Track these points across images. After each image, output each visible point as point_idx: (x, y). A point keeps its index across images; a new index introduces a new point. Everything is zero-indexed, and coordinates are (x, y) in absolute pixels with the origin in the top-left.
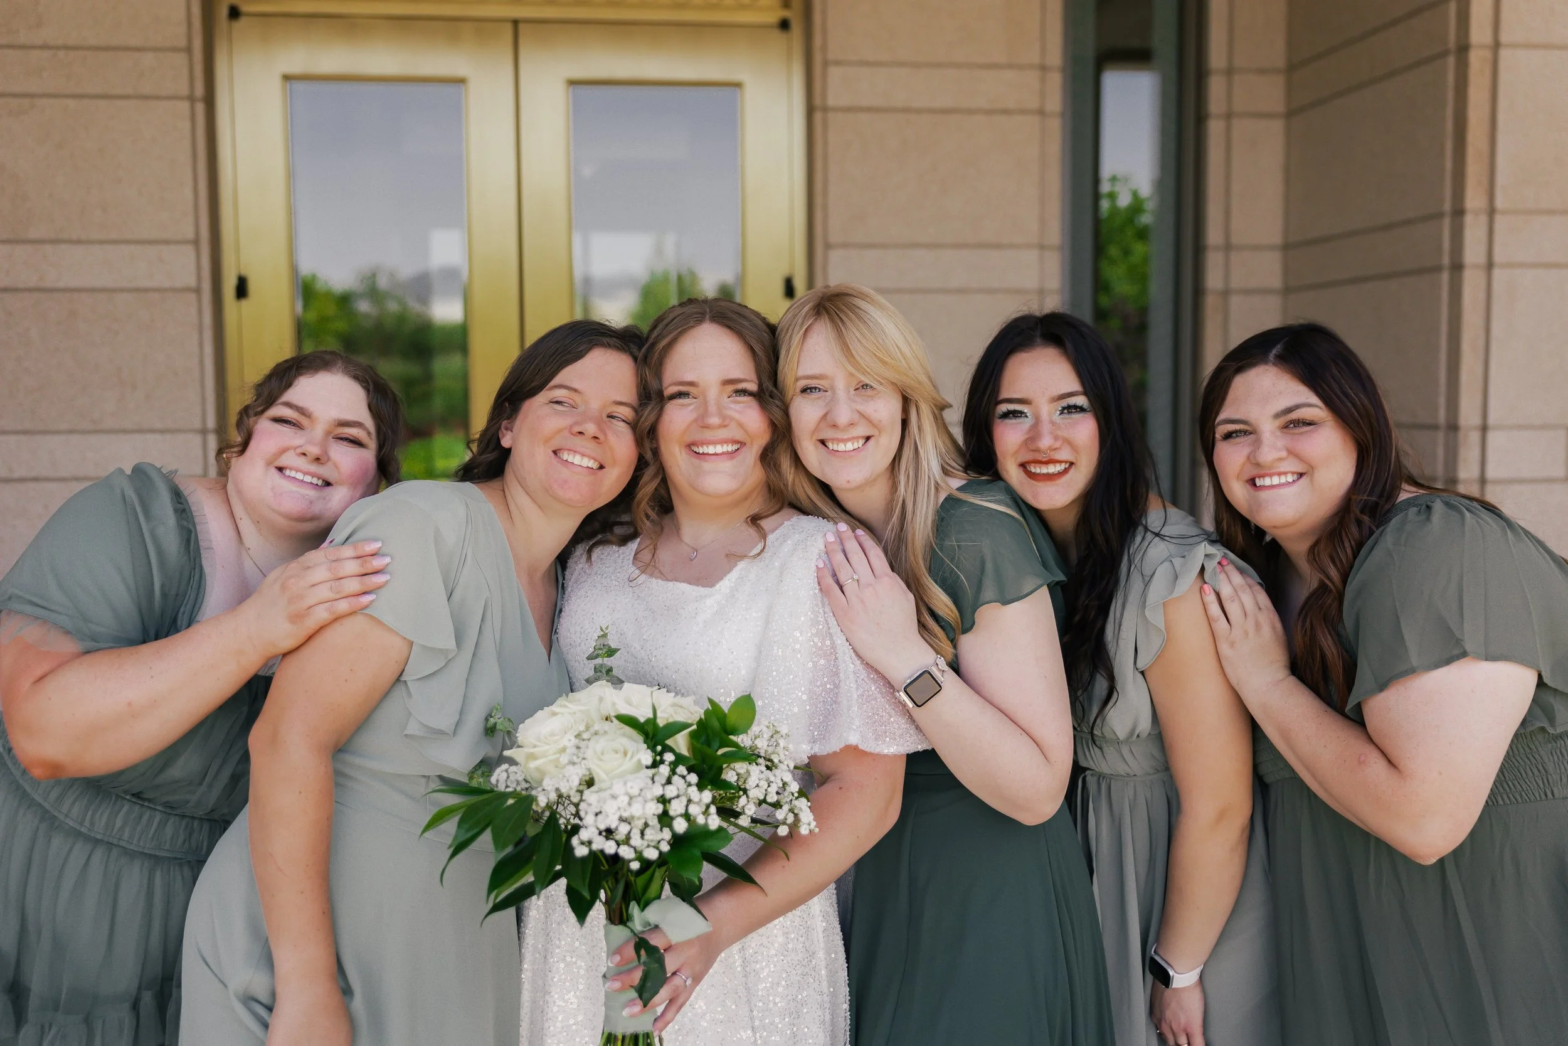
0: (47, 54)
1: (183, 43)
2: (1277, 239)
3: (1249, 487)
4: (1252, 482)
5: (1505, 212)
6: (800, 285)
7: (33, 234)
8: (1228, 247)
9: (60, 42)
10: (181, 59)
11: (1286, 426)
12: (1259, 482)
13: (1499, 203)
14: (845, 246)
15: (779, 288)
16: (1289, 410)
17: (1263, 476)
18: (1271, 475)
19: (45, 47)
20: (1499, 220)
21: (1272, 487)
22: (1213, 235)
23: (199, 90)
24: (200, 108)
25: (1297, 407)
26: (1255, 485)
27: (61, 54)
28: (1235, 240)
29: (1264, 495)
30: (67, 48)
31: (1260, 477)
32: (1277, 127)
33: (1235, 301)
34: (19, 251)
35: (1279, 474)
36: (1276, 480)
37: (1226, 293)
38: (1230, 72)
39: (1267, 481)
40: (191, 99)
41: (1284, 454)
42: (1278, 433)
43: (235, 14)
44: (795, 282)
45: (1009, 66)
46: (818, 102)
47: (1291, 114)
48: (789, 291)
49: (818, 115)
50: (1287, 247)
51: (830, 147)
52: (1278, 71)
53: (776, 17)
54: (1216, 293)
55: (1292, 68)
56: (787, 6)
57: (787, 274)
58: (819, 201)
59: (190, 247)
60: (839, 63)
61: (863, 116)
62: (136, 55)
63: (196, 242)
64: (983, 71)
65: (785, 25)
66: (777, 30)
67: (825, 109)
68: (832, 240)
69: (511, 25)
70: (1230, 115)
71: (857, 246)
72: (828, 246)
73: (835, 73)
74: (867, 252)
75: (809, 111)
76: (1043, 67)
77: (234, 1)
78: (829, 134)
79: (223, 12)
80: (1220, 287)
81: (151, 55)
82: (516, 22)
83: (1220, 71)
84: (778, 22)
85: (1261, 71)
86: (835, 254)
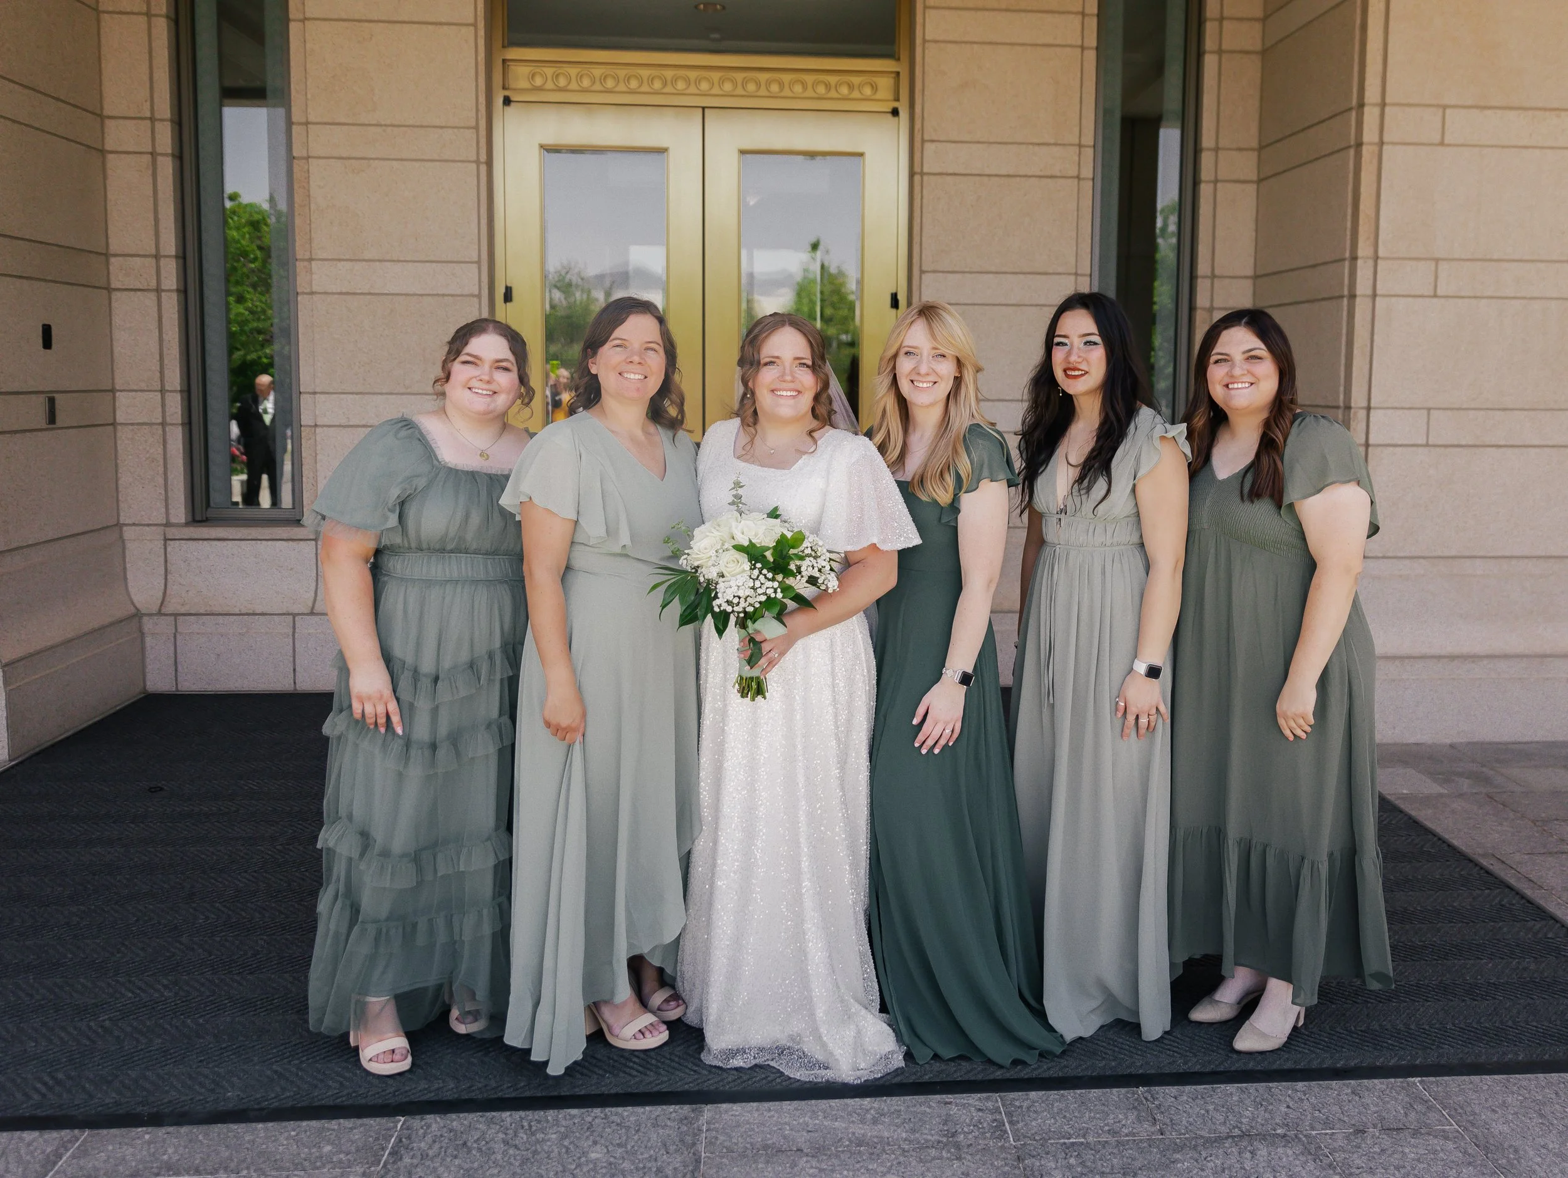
0: (379, 130)
1: (473, 124)
2: (1250, 272)
6: (902, 298)
7: (367, 256)
8: (1213, 276)
9: (388, 122)
10: (471, 134)
11: (1247, 359)
12: (1231, 386)
14: (935, 272)
15: (888, 299)
16: (1250, 351)
19: (378, 125)
22: (1203, 268)
23: (483, 157)
24: (483, 168)
25: (1254, 349)
26: (1228, 387)
27: (389, 130)
28: (1217, 272)
30: (393, 126)
31: (1231, 383)
32: (1252, 188)
34: (358, 266)
38: (1217, 149)
40: (478, 162)
41: (1245, 372)
43: (507, 101)
44: (899, 297)
45: (1056, 144)
46: (917, 169)
47: (1260, 181)
48: (895, 303)
49: (917, 178)
50: (1256, 277)
51: (925, 201)
52: (1252, 149)
53: (889, 107)
54: (1204, 309)
55: (1261, 148)
56: (897, 99)
57: (894, 291)
58: (916, 239)
59: (475, 266)
60: (933, 141)
61: (949, 179)
62: (440, 131)
63: (479, 262)
64: (1036, 148)
65: (895, 112)
66: (890, 116)
67: (922, 174)
68: (924, 268)
69: (700, 110)
70: (1216, 181)
71: (943, 272)
72: (922, 272)
73: (930, 148)
74: (951, 276)
75: (912, 175)
76: (1080, 146)
77: (507, 93)
78: (925, 192)
79: (499, 101)
80: (1208, 305)
81: (450, 131)
82: (704, 108)
83: (1209, 149)
84: (890, 110)
85: (1240, 149)
86: (927, 278)
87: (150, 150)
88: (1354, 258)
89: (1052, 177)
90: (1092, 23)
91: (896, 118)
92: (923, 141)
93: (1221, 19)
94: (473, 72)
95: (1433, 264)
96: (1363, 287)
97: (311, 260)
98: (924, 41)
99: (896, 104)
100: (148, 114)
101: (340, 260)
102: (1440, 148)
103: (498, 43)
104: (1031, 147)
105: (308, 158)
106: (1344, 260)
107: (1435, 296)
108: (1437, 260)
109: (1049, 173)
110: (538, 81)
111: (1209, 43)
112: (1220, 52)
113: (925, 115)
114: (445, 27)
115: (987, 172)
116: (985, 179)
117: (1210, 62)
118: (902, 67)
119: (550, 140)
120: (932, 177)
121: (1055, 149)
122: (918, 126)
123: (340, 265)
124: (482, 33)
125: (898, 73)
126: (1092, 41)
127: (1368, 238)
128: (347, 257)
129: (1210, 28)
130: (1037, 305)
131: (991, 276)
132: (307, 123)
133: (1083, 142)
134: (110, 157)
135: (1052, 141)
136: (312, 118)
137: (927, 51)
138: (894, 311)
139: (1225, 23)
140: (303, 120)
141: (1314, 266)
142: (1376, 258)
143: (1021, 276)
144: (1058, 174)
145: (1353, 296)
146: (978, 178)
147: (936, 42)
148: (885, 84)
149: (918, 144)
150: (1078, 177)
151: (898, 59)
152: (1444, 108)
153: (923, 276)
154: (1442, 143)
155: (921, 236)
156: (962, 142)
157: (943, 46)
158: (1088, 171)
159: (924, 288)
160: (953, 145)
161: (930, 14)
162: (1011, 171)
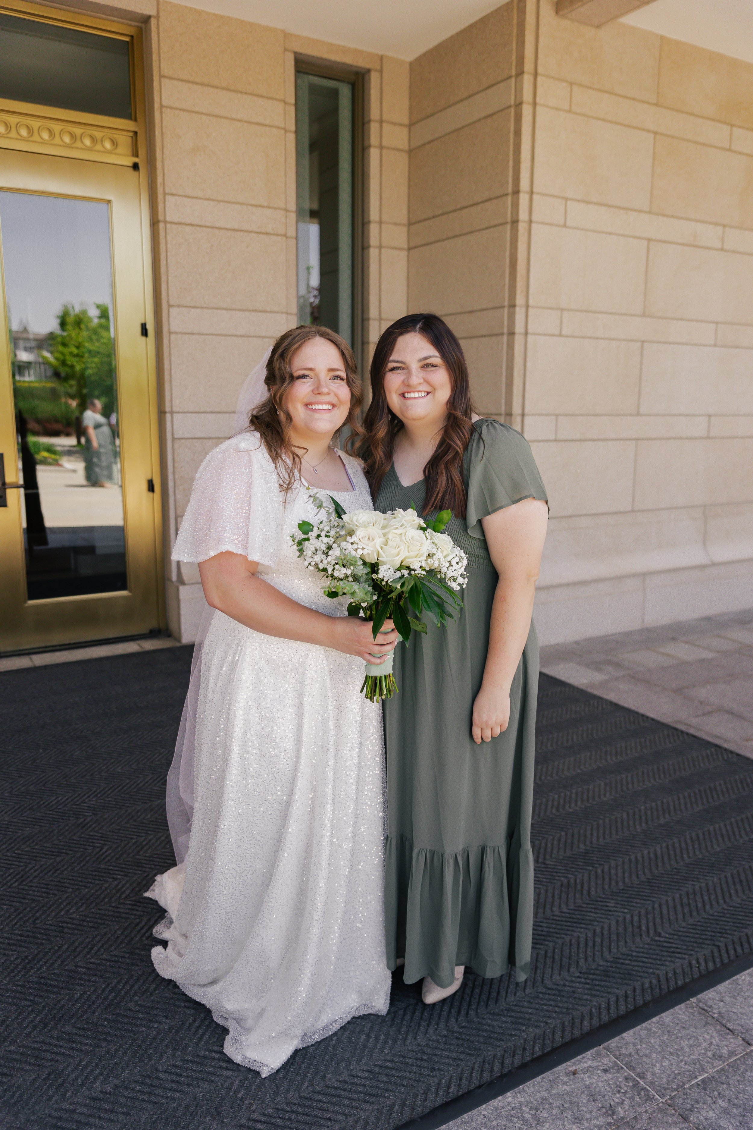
3: (401, 398)
4: (403, 395)
5: (533, 307)
6: (151, 328)
11: (423, 367)
12: (407, 395)
13: (531, 302)
15: (138, 329)
16: (426, 358)
17: (410, 392)
18: (414, 392)
20: (531, 310)
21: (415, 398)
22: (373, 312)
25: (430, 357)
26: (404, 397)
29: (409, 402)
31: (408, 392)
32: (405, 253)
35: (418, 392)
36: (416, 395)
38: (380, 223)
39: (412, 395)
41: (422, 381)
42: (419, 370)
44: (148, 327)
45: (269, 207)
46: (159, 218)
47: (409, 249)
48: (144, 332)
49: (161, 225)
51: (169, 246)
52: (404, 225)
53: (129, 161)
55: (409, 223)
56: (137, 156)
57: (144, 321)
58: (163, 278)
60: (173, 195)
61: (187, 228)
64: (254, 209)
65: (135, 167)
66: (131, 170)
67: (166, 222)
68: (172, 302)
70: (380, 247)
71: (187, 307)
72: (170, 306)
73: (170, 200)
74: (193, 311)
76: (287, 210)
78: (169, 238)
83: (375, 222)
84: (131, 164)
85: (395, 224)
86: (174, 311)
88: (512, 306)
89: (267, 234)
90: (291, 111)
91: (136, 173)
92: (165, 194)
95: (560, 312)
96: (518, 327)
98: (162, 106)
99: (136, 160)
104: (250, 207)
106: (504, 307)
107: (561, 335)
108: (562, 310)
109: (264, 230)
113: (166, 171)
115: (217, 225)
116: (216, 231)
117: (374, 155)
118: (139, 128)
120: (174, 226)
121: (268, 211)
122: (159, 180)
125: (136, 133)
127: (522, 292)
130: (260, 337)
131: (224, 312)
133: (287, 207)
135: (266, 204)
137: (164, 116)
138: (144, 338)
139: (383, 125)
141: (471, 312)
142: (527, 306)
143: (247, 313)
144: (271, 231)
145: (512, 334)
146: (209, 230)
147: (171, 108)
148: (124, 140)
149: (160, 197)
150: (287, 235)
151: (136, 120)
152: (567, 199)
153: (171, 310)
154: (565, 226)
155: (167, 276)
156: (196, 198)
157: (177, 112)
158: (292, 232)
159: (171, 319)
160: (189, 200)
161: (165, 82)
162: (236, 227)
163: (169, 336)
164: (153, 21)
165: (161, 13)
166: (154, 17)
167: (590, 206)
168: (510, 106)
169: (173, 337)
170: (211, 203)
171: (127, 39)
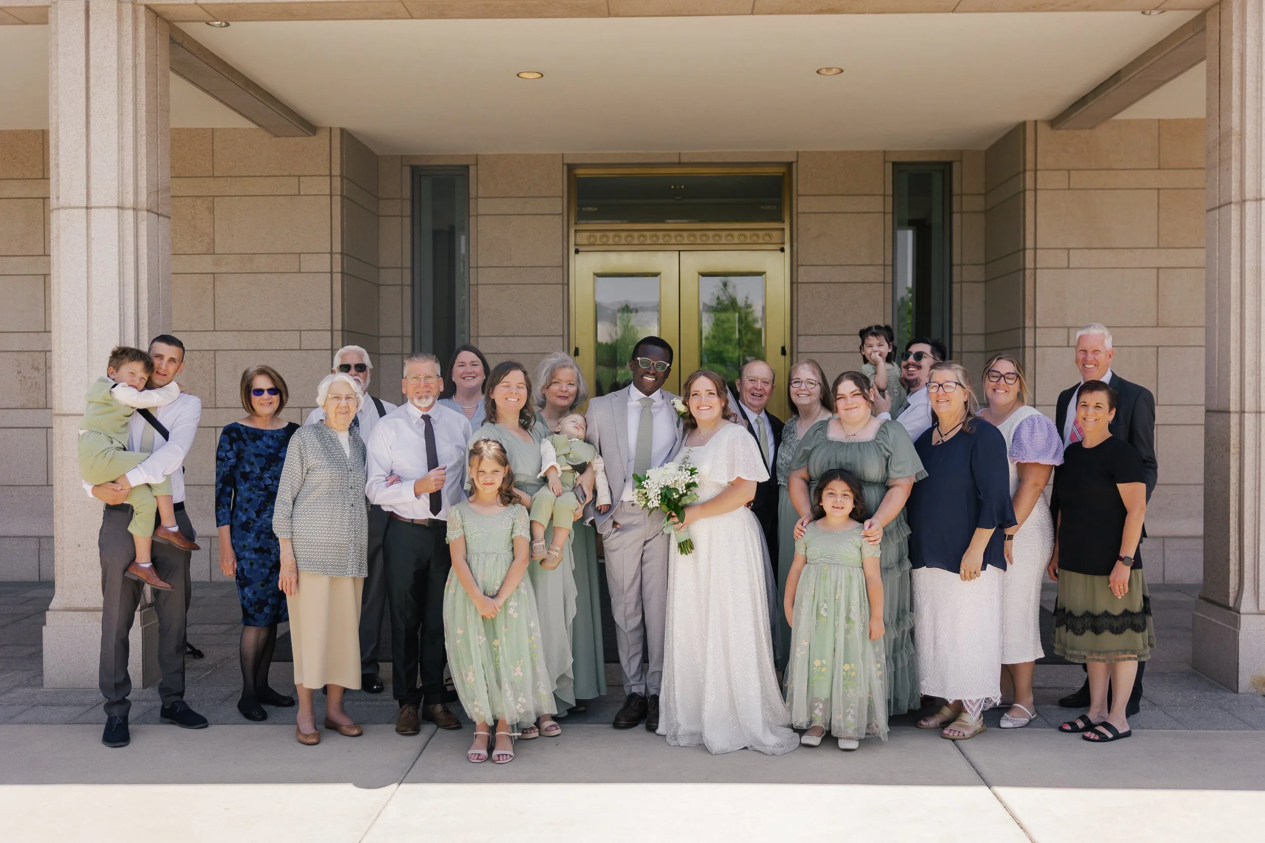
0: (513, 269)
1: (561, 264)
2: (982, 331)
6: (788, 350)
7: (507, 334)
8: (962, 334)
9: (518, 265)
10: (560, 270)
14: (806, 335)
15: (780, 350)
19: (513, 267)
22: (956, 330)
23: (565, 281)
24: (566, 287)
27: (518, 269)
28: (964, 332)
30: (520, 267)
32: (982, 286)
33: (964, 355)
34: (502, 339)
37: (961, 352)
38: (961, 265)
40: (562, 284)
43: (577, 252)
44: (786, 349)
45: (871, 265)
46: (795, 280)
47: (986, 282)
48: (784, 352)
49: (795, 285)
50: (986, 334)
51: (799, 297)
52: (981, 265)
53: (779, 247)
54: (957, 352)
55: (987, 263)
56: (783, 243)
57: (783, 346)
58: (795, 317)
59: (560, 338)
60: (803, 266)
61: (812, 285)
62: (544, 269)
63: (563, 336)
64: (860, 268)
65: (782, 250)
66: (779, 252)
67: (797, 283)
68: (800, 333)
69: (678, 252)
70: (962, 282)
71: (809, 335)
72: (798, 335)
73: (801, 269)
74: (814, 337)
75: (792, 283)
76: (885, 265)
77: (577, 247)
78: (799, 293)
79: (572, 250)
80: (959, 350)
81: (549, 269)
82: (679, 251)
83: (958, 265)
84: (780, 249)
85: (974, 265)
86: (801, 339)
87: (400, 283)
88: (1024, 327)
89: (869, 283)
90: (890, 200)
91: (783, 253)
92: (798, 266)
93: (961, 195)
94: (561, 238)
95: (1066, 330)
96: (1029, 342)
97: (478, 336)
98: (798, 213)
99: (782, 246)
100: (400, 266)
101: (493, 336)
102: (1068, 270)
103: (572, 221)
104: (857, 267)
105: (477, 285)
106: (1020, 328)
108: (1069, 328)
109: (867, 281)
110: (592, 239)
111: (955, 208)
112: (961, 212)
113: (799, 251)
114: (547, 216)
115: (832, 281)
116: (832, 285)
117: (956, 218)
118: (786, 226)
119: (599, 271)
120: (803, 285)
121: (870, 268)
122: (795, 258)
123: (492, 338)
124: (566, 218)
125: (784, 229)
126: (889, 208)
127: (1031, 317)
128: (496, 335)
129: (956, 200)
131: (837, 337)
132: (477, 267)
133: (886, 263)
134: (382, 288)
135: (869, 263)
136: (480, 265)
137: (799, 218)
138: (783, 357)
139: (964, 197)
140: (475, 265)
141: (1008, 331)
142: (1035, 327)
144: (873, 281)
145: (1024, 347)
146: (828, 284)
147: (803, 213)
148: (777, 235)
149: (795, 266)
150: (884, 282)
151: (784, 222)
152: (1069, 249)
153: (799, 338)
154: (1068, 268)
155: (797, 316)
156: (819, 265)
157: (807, 215)
158: (889, 279)
159: (799, 344)
160: (814, 267)
161: (800, 199)
162: (846, 280)
163: (797, 355)
164: (794, 165)
165: (800, 159)
166: (795, 162)
167: (1093, 251)
168: (1020, 192)
169: (799, 355)
170: (829, 267)
171: (781, 174)
